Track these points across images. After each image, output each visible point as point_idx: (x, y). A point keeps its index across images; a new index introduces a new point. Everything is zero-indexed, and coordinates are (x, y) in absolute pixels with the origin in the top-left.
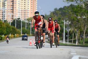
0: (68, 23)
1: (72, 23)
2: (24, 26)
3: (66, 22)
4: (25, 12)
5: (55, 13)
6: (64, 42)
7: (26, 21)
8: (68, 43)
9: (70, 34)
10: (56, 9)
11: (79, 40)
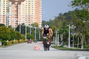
0: (73, 27)
1: (77, 27)
2: (28, 31)
3: (71, 27)
4: (29, 17)
5: (60, 18)
6: (69, 47)
7: (31, 27)
8: (73, 48)
9: (76, 39)
10: (60, 14)
11: (84, 44)
